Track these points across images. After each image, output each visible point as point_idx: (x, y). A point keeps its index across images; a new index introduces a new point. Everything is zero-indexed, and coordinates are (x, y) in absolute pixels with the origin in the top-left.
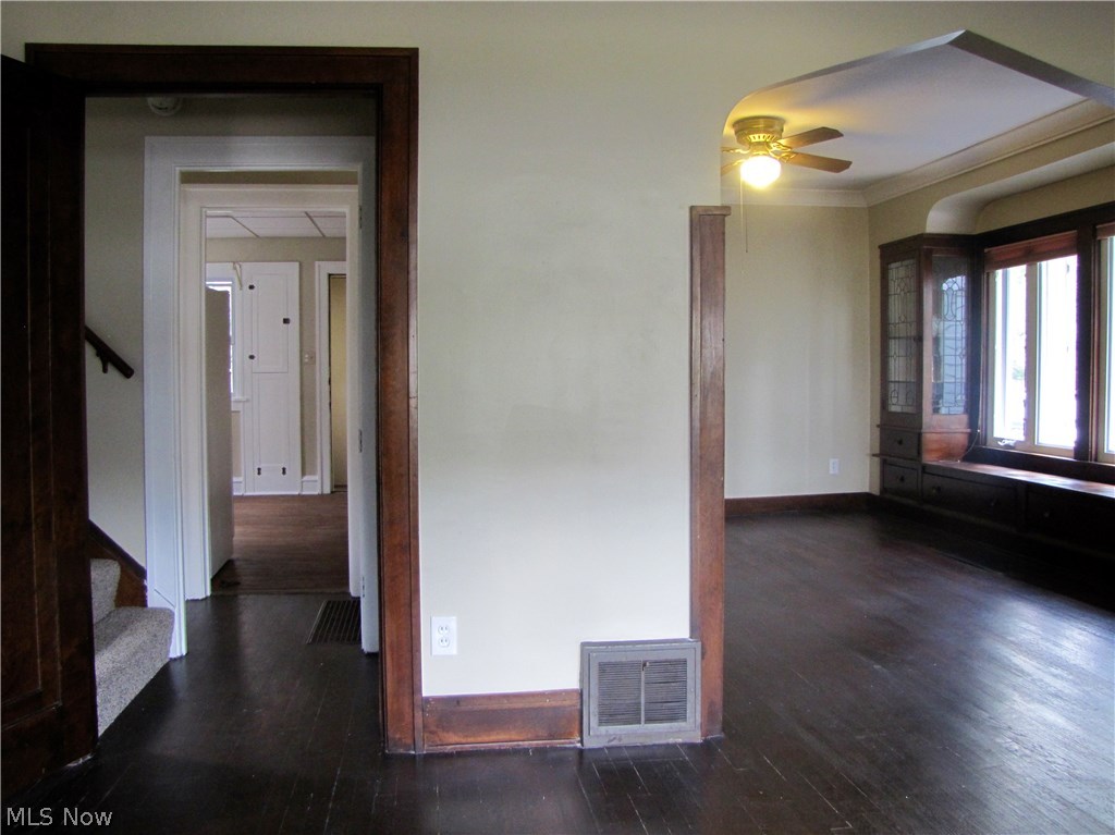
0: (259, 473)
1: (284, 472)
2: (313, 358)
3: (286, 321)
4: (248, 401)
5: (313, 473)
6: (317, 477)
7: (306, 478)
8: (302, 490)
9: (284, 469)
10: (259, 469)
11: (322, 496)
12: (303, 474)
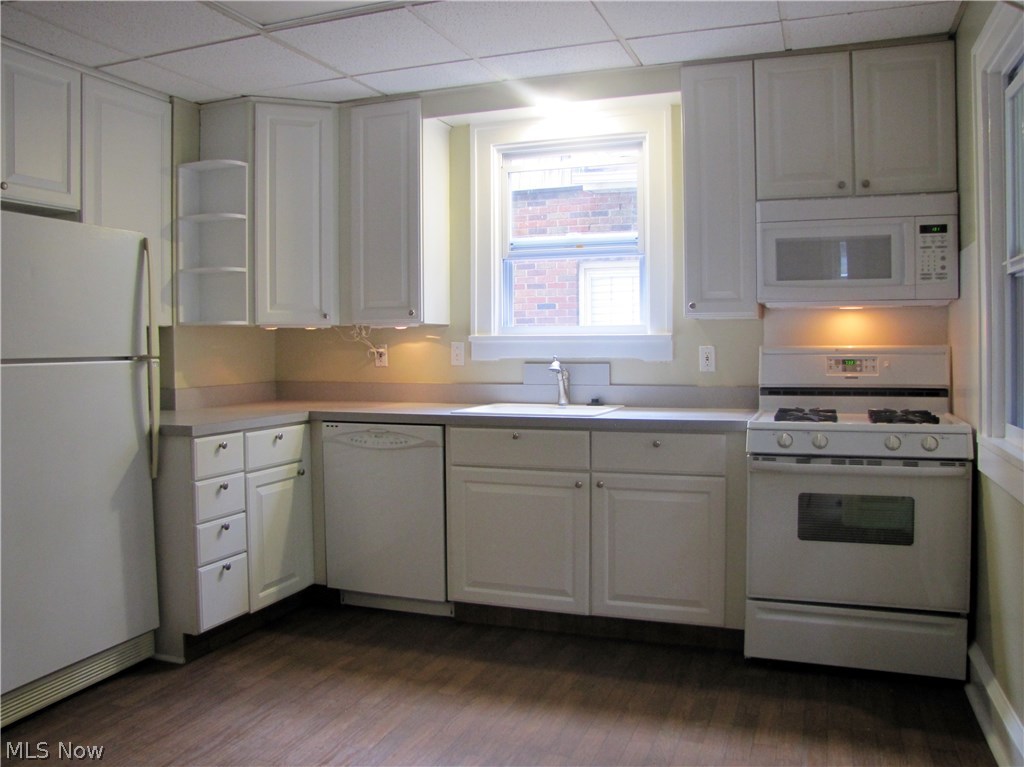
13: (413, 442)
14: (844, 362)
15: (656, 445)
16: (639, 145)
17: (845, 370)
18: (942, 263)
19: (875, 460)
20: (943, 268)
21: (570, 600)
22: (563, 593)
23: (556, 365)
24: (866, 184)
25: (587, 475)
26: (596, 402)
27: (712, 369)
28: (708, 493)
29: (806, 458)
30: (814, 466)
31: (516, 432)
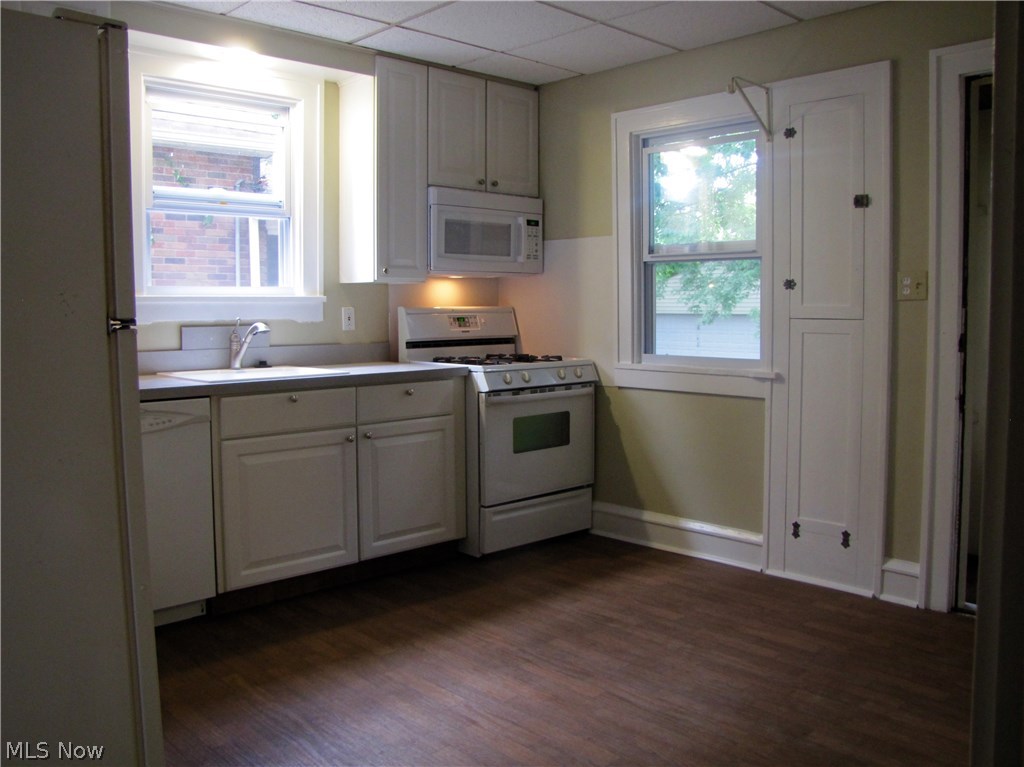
0: (796, 534)
1: (846, 543)
2: (920, 285)
3: (861, 201)
4: (778, 379)
5: (912, 556)
6: (916, 569)
7: (893, 564)
8: (882, 592)
9: (846, 535)
10: (796, 526)
11: (924, 615)
12: (888, 552)
13: (179, 420)
14: (458, 319)
15: (408, 393)
16: (286, 110)
17: (460, 326)
18: (535, 248)
19: (552, 388)
20: (536, 251)
21: (342, 552)
22: (336, 548)
23: (262, 327)
24: (495, 184)
25: (354, 430)
26: (262, 364)
27: (353, 328)
28: (442, 430)
29: (517, 391)
30: (521, 397)
31: (295, 395)
